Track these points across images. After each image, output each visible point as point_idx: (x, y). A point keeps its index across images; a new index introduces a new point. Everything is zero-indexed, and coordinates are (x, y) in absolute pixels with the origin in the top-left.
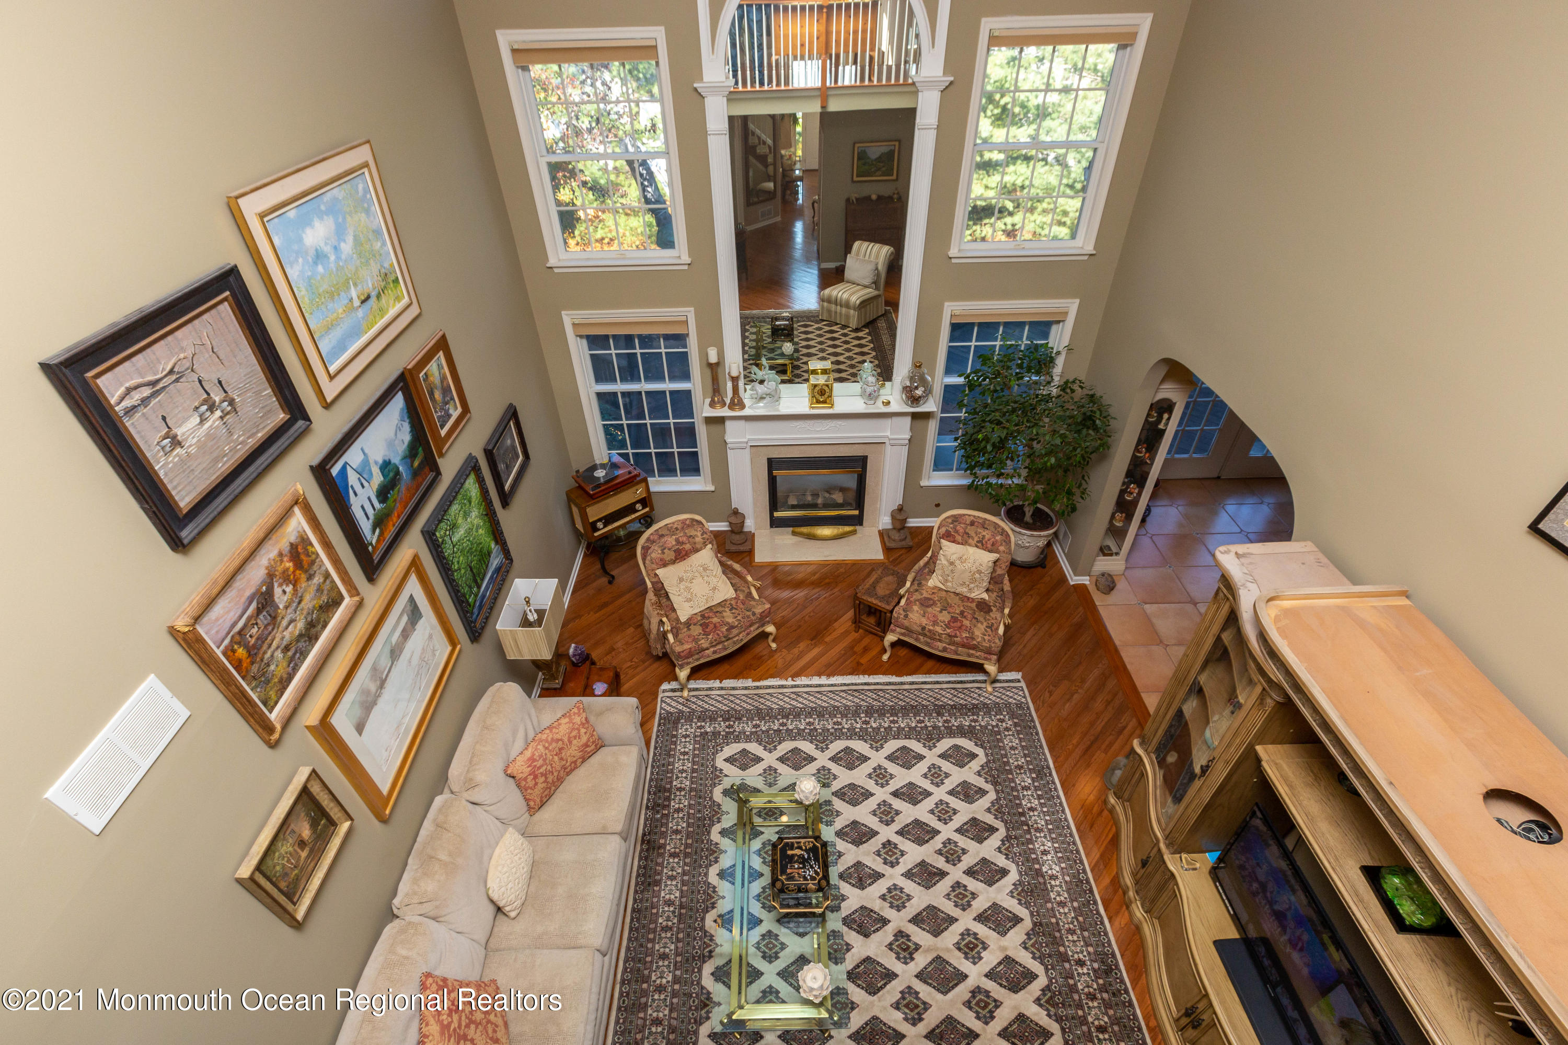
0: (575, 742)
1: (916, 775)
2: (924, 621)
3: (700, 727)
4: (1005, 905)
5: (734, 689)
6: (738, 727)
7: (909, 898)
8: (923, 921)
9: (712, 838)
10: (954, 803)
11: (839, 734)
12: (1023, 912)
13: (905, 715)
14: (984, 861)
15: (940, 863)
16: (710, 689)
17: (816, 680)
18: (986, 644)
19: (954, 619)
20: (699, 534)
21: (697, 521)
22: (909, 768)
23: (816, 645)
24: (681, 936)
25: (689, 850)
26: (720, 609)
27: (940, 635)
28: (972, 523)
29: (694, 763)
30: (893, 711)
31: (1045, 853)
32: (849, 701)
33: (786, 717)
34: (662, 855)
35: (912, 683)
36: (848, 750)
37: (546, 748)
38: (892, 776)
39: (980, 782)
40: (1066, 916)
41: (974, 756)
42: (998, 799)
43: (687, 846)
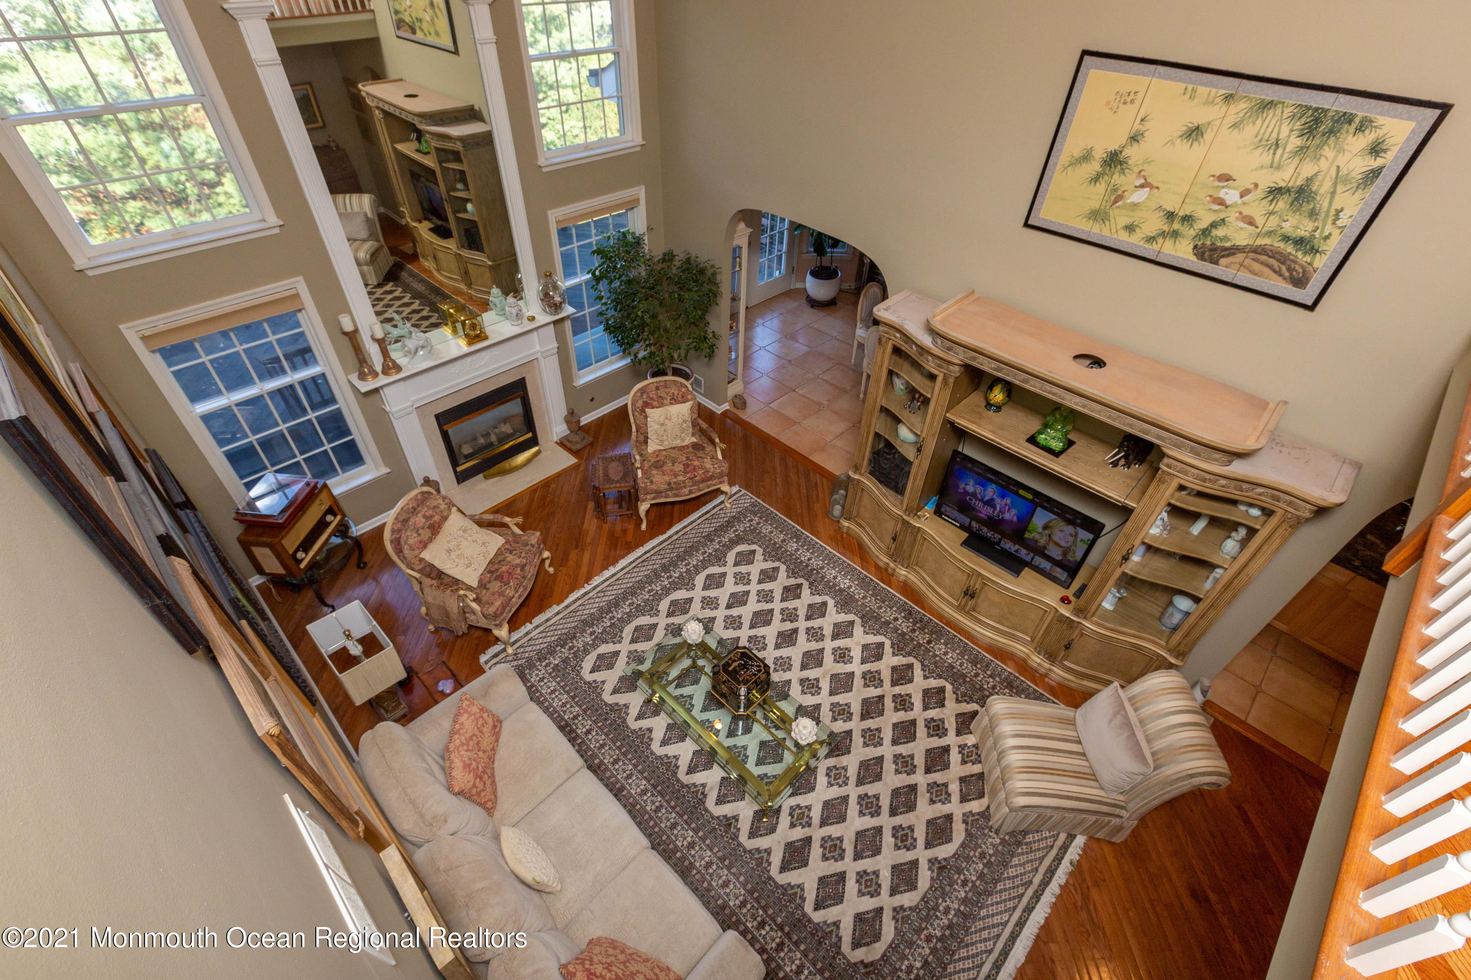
0: (485, 730)
1: (730, 587)
2: (667, 478)
3: (548, 665)
4: (839, 620)
5: (548, 620)
6: (579, 644)
7: (790, 658)
8: (808, 664)
9: (633, 728)
10: (767, 586)
11: (658, 598)
12: (851, 617)
13: (691, 556)
14: (810, 606)
15: (788, 626)
16: (527, 633)
17: (607, 574)
18: (718, 471)
19: (686, 466)
20: (440, 501)
21: (426, 492)
22: (723, 586)
23: (583, 550)
24: (673, 803)
25: (624, 750)
26: (500, 558)
27: (684, 482)
28: (657, 388)
29: (567, 693)
30: (681, 558)
31: (835, 578)
32: (646, 571)
33: (609, 611)
34: (607, 769)
35: (677, 533)
36: (673, 603)
37: (467, 750)
38: (717, 598)
39: (770, 565)
40: (871, 603)
41: (753, 552)
42: (788, 567)
43: (619, 748)
